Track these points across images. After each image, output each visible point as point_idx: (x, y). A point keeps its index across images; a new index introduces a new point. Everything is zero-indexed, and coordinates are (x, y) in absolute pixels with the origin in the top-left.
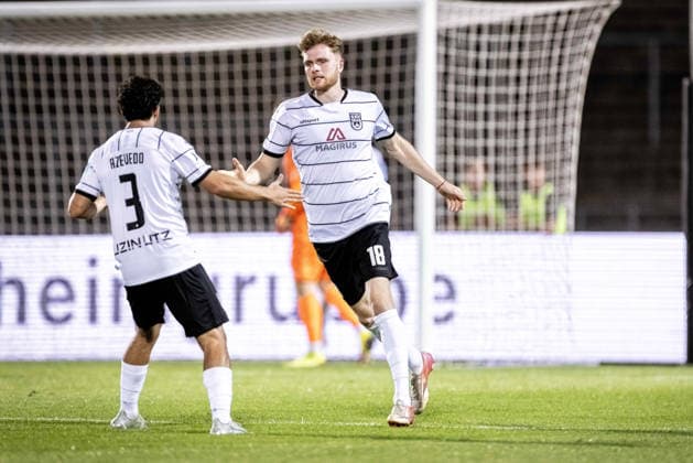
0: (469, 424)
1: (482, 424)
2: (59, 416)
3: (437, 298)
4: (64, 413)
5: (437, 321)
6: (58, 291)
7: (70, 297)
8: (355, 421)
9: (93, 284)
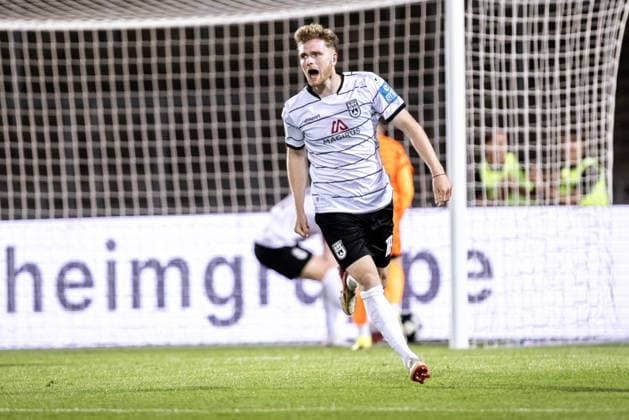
0: (508, 407)
1: (522, 406)
2: (80, 406)
3: (470, 275)
4: (84, 404)
5: (471, 299)
6: (76, 276)
7: (88, 283)
8: (387, 406)
9: (111, 267)
